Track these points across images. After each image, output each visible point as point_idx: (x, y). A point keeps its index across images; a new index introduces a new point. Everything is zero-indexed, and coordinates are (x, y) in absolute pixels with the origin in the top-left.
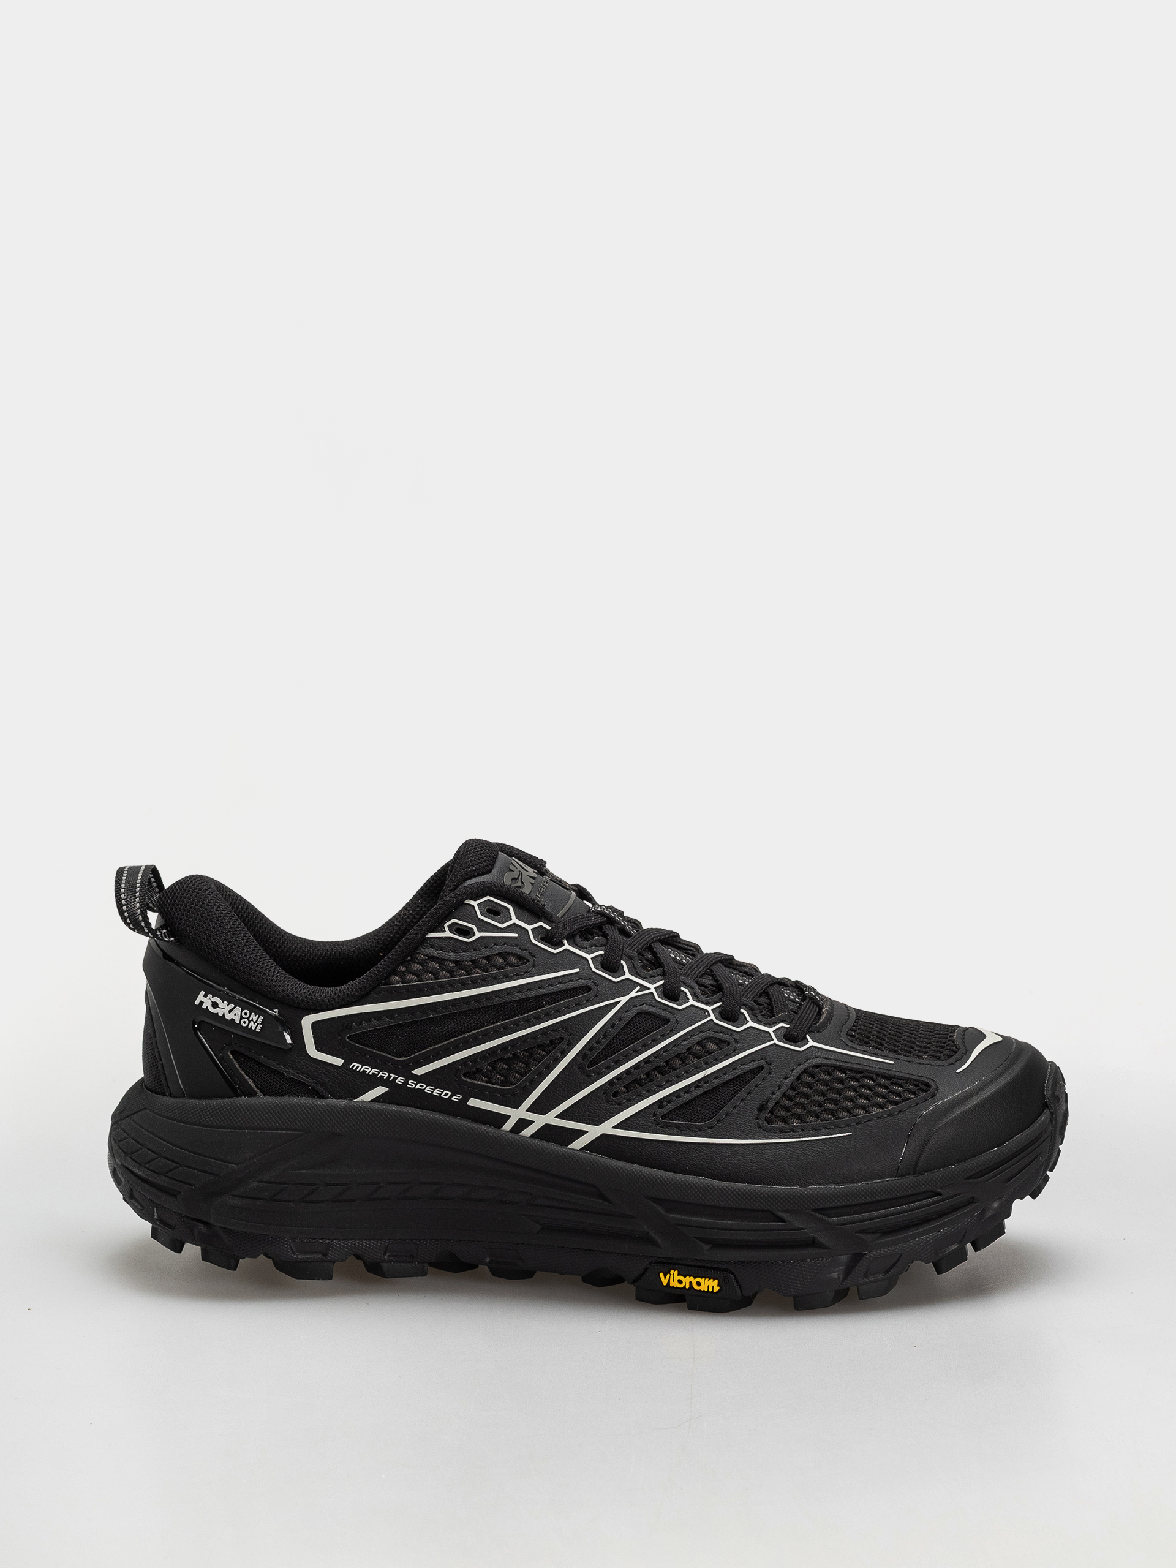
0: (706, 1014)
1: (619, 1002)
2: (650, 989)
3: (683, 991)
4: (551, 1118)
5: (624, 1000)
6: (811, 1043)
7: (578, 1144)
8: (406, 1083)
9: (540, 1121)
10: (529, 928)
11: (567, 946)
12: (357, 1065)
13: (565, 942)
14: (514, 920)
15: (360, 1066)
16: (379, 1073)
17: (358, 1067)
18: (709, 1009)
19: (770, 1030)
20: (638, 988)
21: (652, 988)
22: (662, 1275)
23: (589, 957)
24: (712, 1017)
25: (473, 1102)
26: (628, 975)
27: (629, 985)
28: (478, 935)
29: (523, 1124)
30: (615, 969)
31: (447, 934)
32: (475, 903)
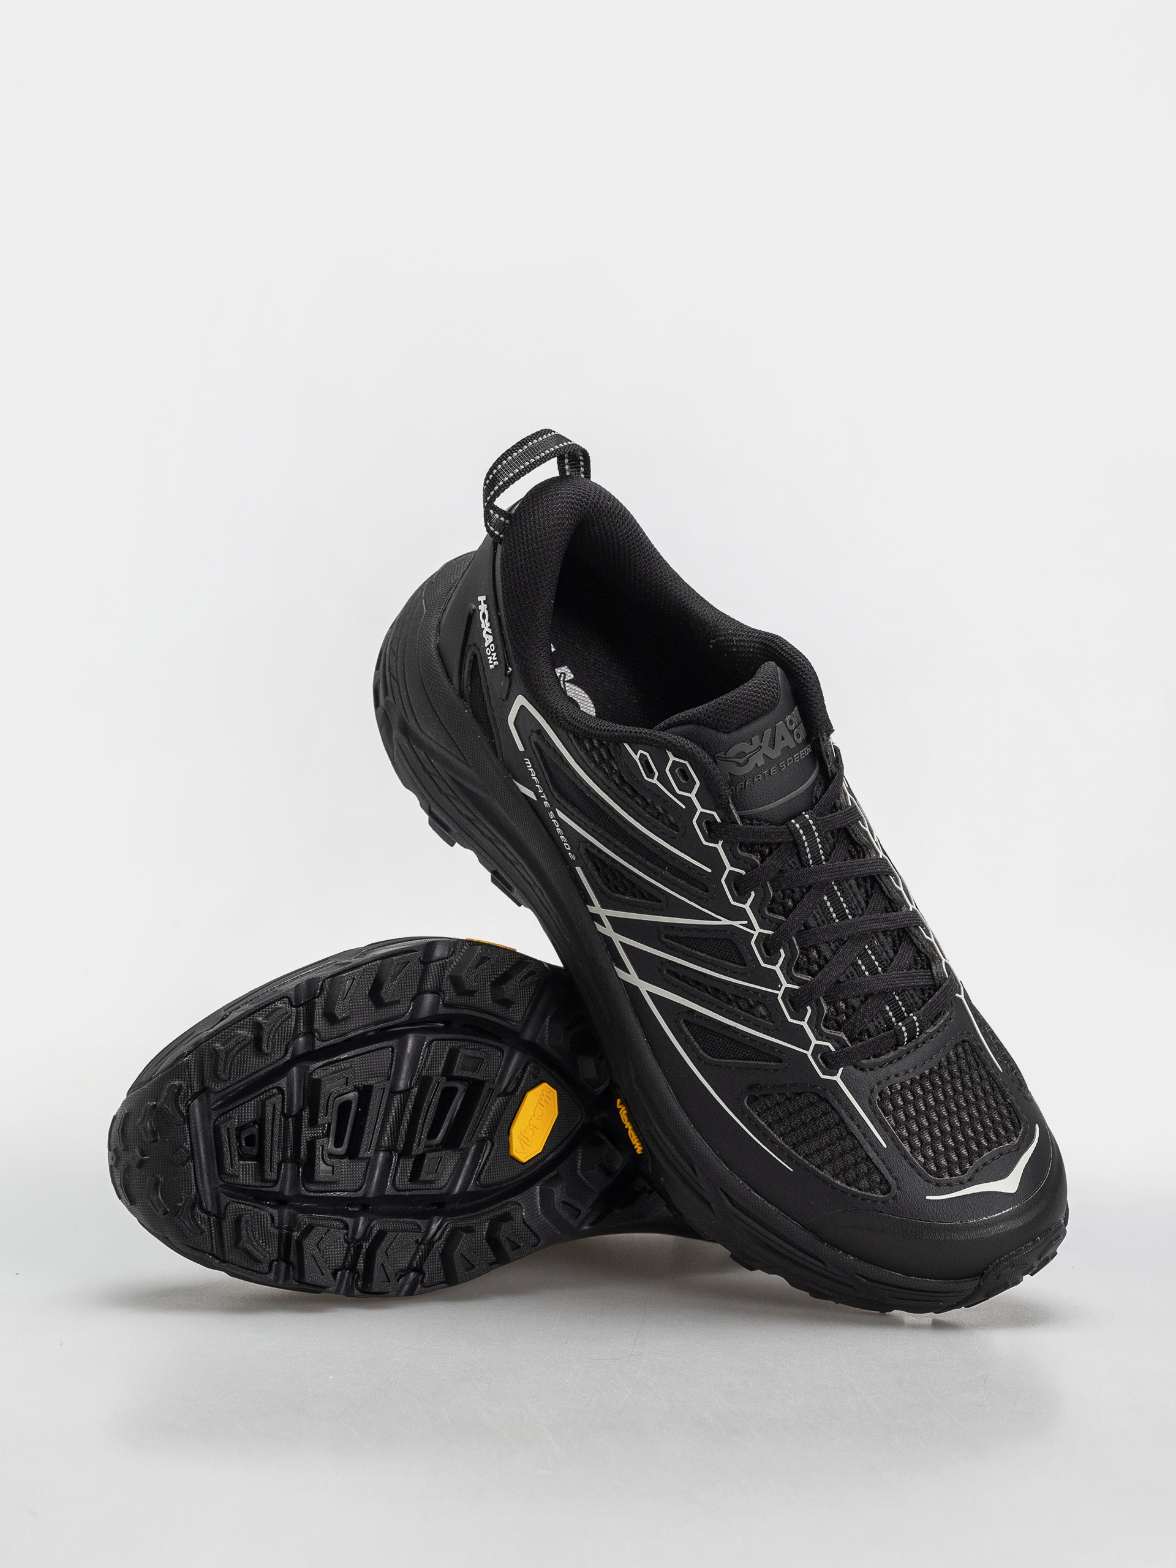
0: (780, 986)
1: (720, 920)
2: (755, 930)
3: (780, 953)
4: (617, 939)
5: (725, 922)
6: (837, 1078)
7: (621, 974)
8: (549, 810)
9: (609, 932)
10: (700, 809)
11: (719, 846)
12: (529, 763)
13: (721, 843)
14: (692, 796)
15: (530, 766)
16: (538, 784)
17: (529, 765)
18: (785, 984)
19: (814, 1042)
20: (746, 922)
21: (758, 930)
22: (618, 1101)
23: (729, 868)
24: (780, 993)
25: (580, 870)
26: (747, 907)
27: (741, 915)
28: (655, 781)
29: (598, 920)
30: (741, 894)
31: (636, 758)
32: (672, 758)
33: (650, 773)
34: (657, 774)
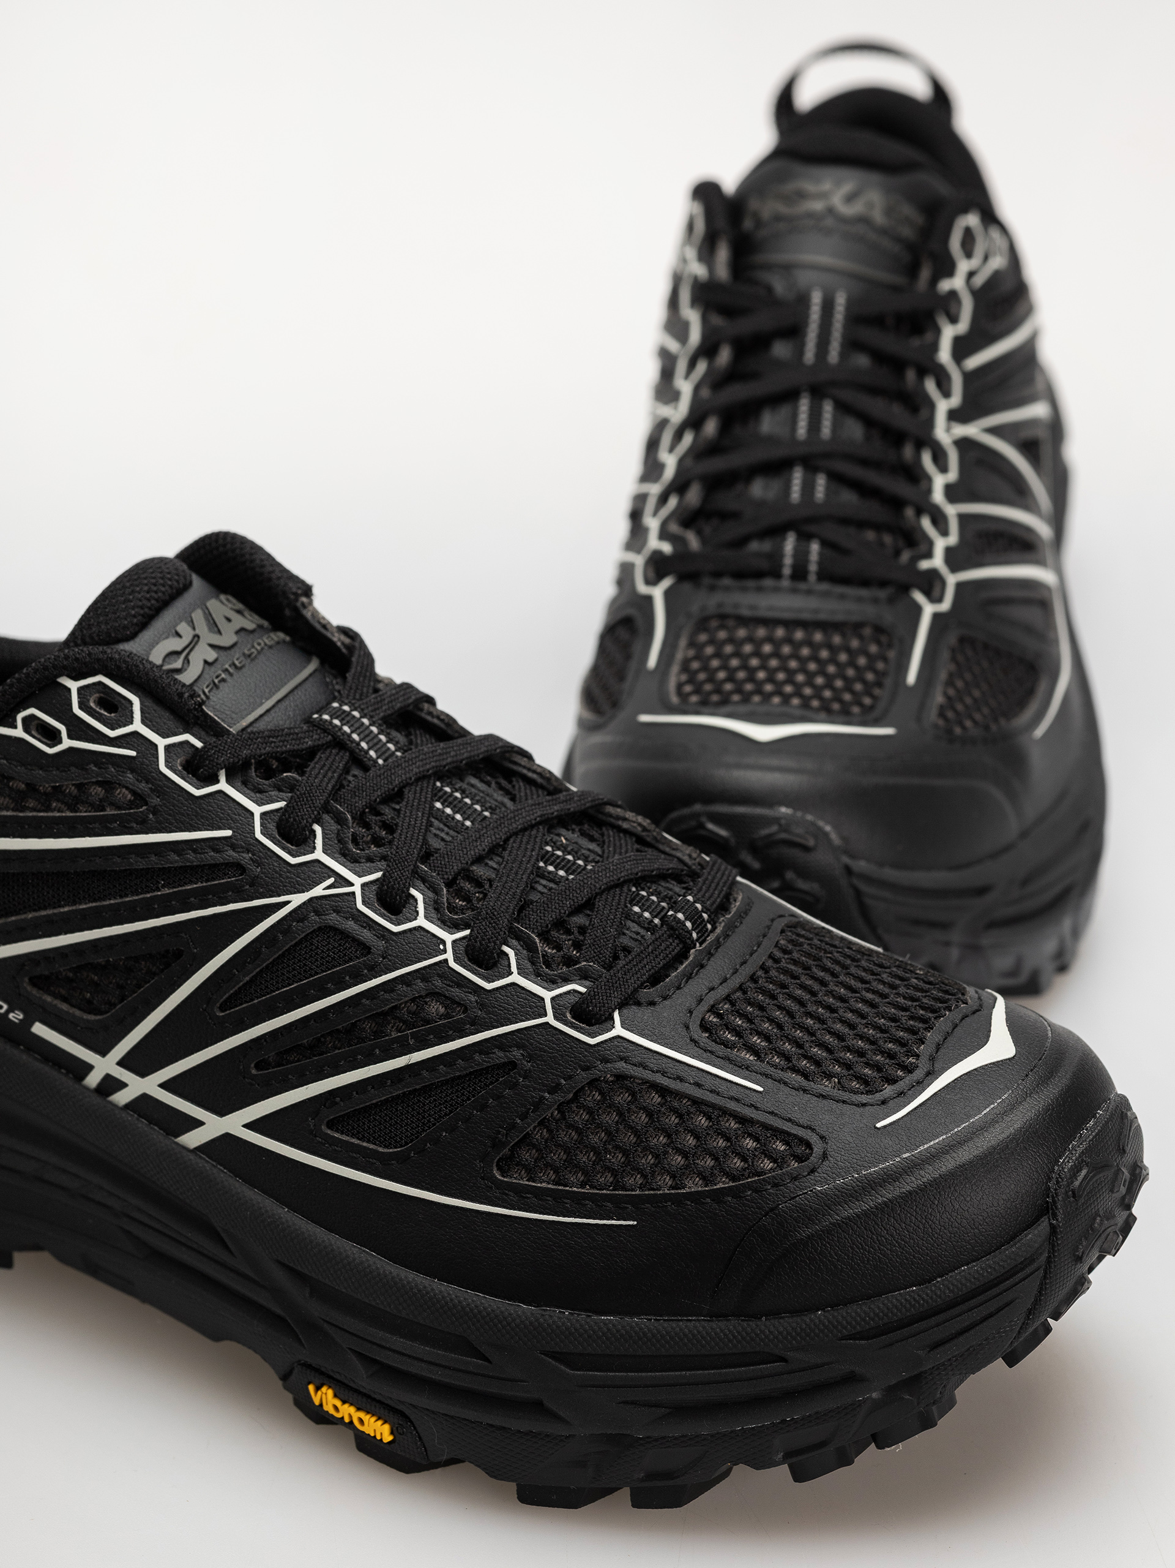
0: (441, 947)
1: (288, 902)
2: (352, 885)
3: (413, 897)
4: (151, 1085)
5: (297, 900)
6: (618, 1030)
7: (192, 1139)
9: (136, 1086)
10: (161, 743)
11: (223, 785)
13: (222, 777)
14: (137, 725)
18: (449, 938)
19: (547, 995)
20: (331, 880)
21: (358, 882)
22: (311, 1388)
23: (257, 810)
24: (449, 956)
25: (40, 1029)
26: (319, 854)
27: (320, 871)
28: (67, 743)
29: (111, 1085)
30: (299, 840)
31: (19, 732)
32: (73, 686)
33: (53, 737)
34: (62, 728)
